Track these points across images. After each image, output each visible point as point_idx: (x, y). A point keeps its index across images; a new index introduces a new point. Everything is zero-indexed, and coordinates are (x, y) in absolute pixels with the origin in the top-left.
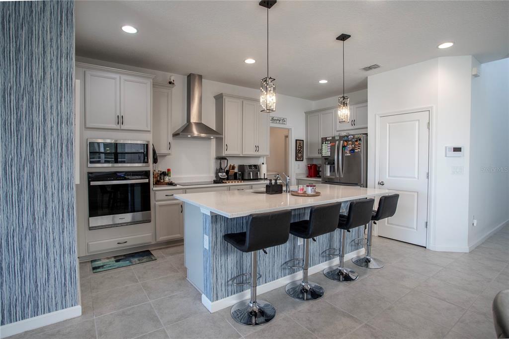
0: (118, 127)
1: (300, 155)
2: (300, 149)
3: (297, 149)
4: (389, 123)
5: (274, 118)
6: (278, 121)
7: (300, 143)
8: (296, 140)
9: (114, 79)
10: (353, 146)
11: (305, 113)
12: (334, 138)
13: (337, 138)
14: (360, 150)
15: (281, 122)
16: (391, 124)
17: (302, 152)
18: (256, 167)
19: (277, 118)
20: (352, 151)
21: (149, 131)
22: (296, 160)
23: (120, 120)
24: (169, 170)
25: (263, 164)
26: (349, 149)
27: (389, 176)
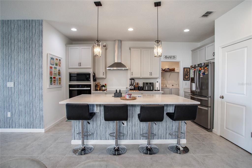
0: (79, 67)
1: (187, 77)
2: (187, 73)
3: (185, 73)
4: (227, 52)
5: (167, 56)
6: (170, 58)
7: (187, 70)
8: (184, 68)
9: (78, 49)
10: (204, 70)
11: (191, 51)
12: (195, 65)
13: (197, 66)
14: (207, 73)
15: (172, 58)
16: (228, 53)
17: (189, 76)
18: (152, 84)
19: (169, 56)
20: (204, 73)
21: (91, 68)
22: (184, 80)
23: (80, 64)
24: (106, 84)
25: (157, 82)
26: (202, 73)
27: (227, 92)
